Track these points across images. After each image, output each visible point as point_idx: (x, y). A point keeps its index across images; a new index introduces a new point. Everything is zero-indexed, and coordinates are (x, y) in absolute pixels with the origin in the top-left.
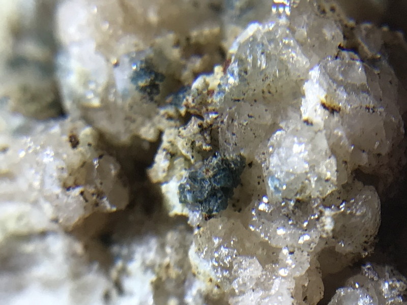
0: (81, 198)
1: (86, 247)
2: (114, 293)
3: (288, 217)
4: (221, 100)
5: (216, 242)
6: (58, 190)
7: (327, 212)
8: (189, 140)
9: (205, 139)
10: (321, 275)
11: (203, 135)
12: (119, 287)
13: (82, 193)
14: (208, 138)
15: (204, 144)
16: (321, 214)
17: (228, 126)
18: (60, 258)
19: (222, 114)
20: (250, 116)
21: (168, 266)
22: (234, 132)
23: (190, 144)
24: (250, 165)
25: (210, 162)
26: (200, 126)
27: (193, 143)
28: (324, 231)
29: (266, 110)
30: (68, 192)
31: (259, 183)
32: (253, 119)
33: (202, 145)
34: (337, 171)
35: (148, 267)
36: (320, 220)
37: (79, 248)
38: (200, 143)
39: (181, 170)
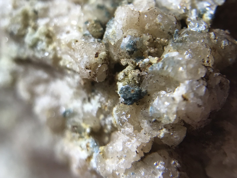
0: (89, 74)
1: (85, 84)
2: (87, 100)
3: (150, 122)
4: (150, 71)
5: (123, 113)
6: (83, 67)
7: (164, 130)
8: (133, 76)
9: (138, 79)
10: (152, 144)
11: (138, 77)
12: (89, 100)
13: (90, 72)
14: (139, 79)
15: (137, 80)
16: (162, 129)
17: (148, 79)
18: (76, 81)
19: (148, 75)
20: (157, 81)
21: (106, 106)
22: (149, 83)
23: (132, 78)
24: (149, 95)
25: (135, 87)
26: (139, 75)
27: (134, 78)
28: (159, 135)
29: (164, 82)
30: (86, 69)
31: (148, 102)
32: (158, 82)
33: (136, 80)
34: (175, 119)
35: (100, 102)
36: (160, 131)
37: (82, 83)
38: (136, 79)
39: (126, 82)
